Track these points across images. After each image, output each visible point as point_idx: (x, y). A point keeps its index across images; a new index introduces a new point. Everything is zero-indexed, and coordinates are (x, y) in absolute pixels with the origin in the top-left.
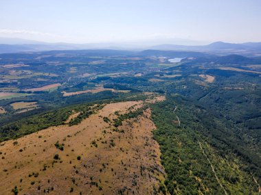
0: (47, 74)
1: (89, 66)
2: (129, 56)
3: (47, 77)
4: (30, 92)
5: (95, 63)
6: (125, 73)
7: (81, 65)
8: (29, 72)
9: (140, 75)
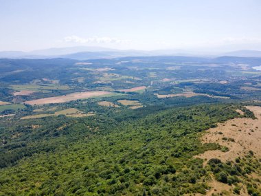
0: (132, 78)
1: (167, 71)
2: (204, 63)
3: (133, 80)
4: (123, 93)
5: (170, 68)
6: (205, 80)
7: (159, 70)
8: (118, 75)
9: (225, 82)
